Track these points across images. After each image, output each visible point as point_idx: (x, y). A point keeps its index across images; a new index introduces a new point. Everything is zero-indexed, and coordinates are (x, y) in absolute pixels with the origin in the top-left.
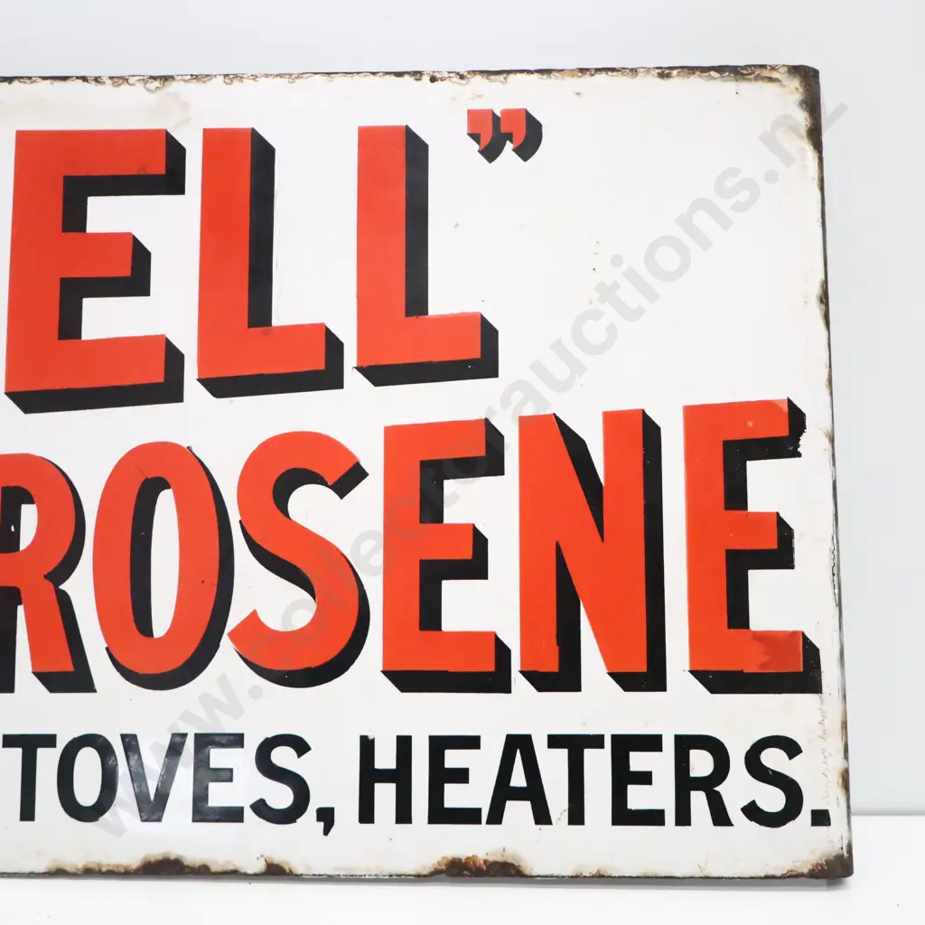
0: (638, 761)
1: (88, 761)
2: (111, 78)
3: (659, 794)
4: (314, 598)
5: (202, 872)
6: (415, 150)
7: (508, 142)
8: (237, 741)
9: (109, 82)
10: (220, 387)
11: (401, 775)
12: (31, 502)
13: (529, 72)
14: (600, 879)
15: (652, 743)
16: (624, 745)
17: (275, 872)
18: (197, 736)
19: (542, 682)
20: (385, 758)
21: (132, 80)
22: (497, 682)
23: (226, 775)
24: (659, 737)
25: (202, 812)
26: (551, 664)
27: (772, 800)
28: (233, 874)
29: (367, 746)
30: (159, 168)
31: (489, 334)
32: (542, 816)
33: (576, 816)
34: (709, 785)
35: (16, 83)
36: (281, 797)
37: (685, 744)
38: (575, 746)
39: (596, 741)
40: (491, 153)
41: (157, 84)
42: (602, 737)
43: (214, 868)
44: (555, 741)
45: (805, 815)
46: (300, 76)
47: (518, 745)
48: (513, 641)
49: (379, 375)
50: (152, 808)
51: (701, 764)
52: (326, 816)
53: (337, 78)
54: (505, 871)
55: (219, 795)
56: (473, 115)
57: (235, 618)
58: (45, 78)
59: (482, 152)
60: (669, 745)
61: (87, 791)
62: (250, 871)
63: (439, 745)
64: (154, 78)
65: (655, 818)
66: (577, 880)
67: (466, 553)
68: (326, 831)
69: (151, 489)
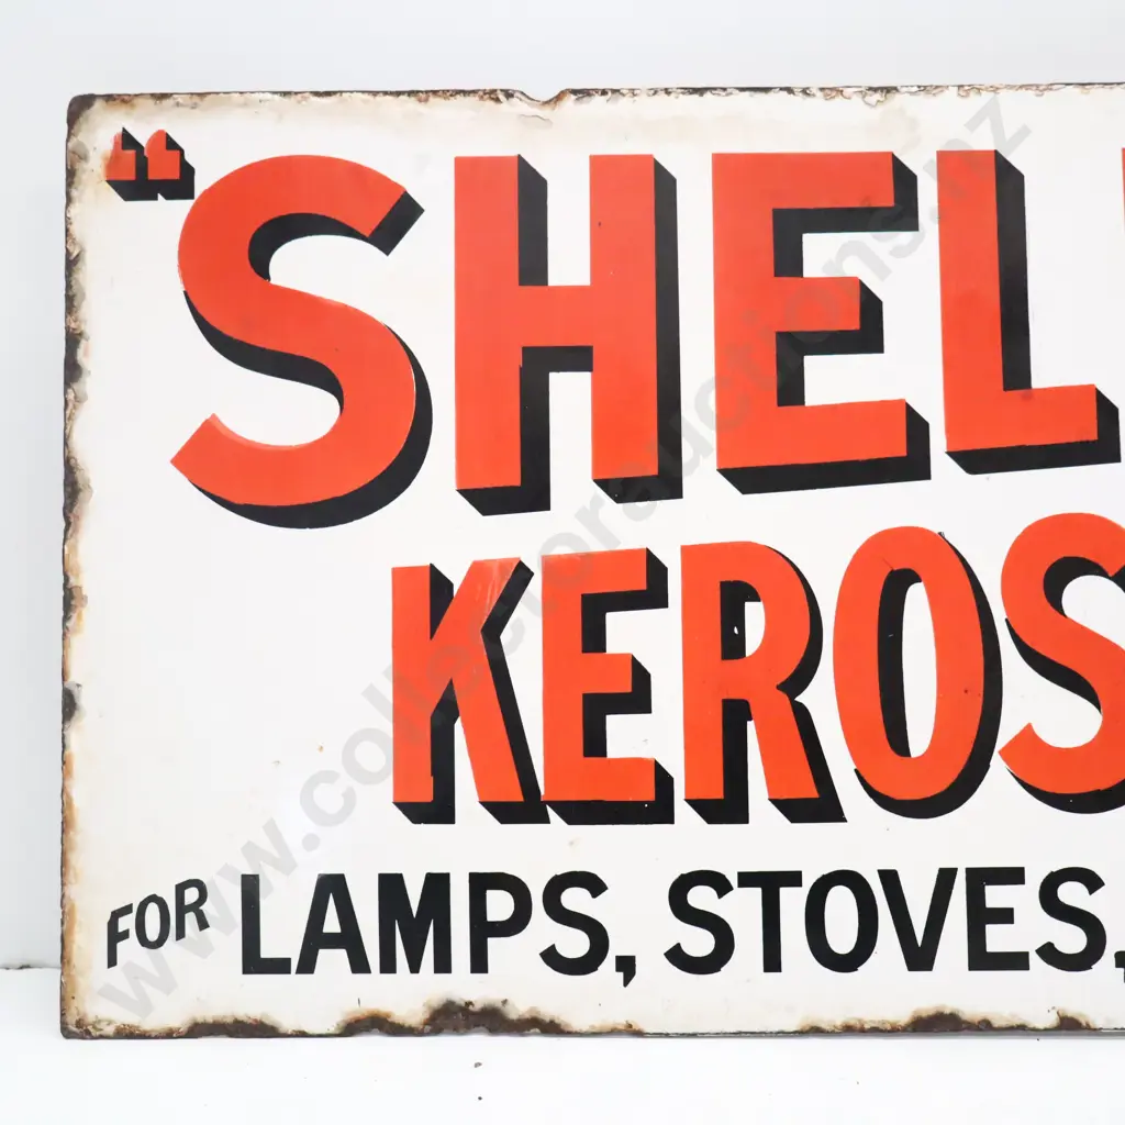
1: (841, 904)
2: (822, 89)
4: (1099, 707)
5: (984, 1028)
8: (1015, 876)
9: (819, 94)
10: (975, 461)
12: (756, 598)
17: (1069, 1026)
18: (970, 872)
21: (847, 92)
23: (1006, 916)
25: (981, 959)
28: (1020, 1030)
30: (886, 198)
35: (708, 95)
36: (1072, 940)
41: (877, 96)
43: (997, 1023)
46: (1050, 87)
50: (920, 956)
53: (1096, 91)
55: (998, 938)
57: (1005, 736)
58: (742, 89)
62: (1040, 1026)
64: (875, 90)
69: (899, 583)
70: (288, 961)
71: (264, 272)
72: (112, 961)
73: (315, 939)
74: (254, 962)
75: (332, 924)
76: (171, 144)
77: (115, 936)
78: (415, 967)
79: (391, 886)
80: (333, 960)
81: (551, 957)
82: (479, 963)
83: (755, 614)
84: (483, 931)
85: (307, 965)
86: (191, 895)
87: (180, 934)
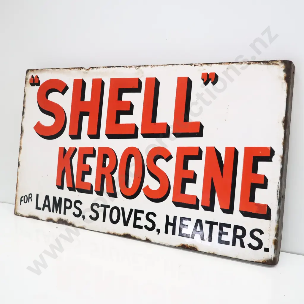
0: (225, 229)
1: (115, 212)
2: (129, 66)
3: (229, 238)
4: (160, 183)
5: (134, 238)
6: (189, 82)
7: (210, 81)
8: (142, 212)
9: (128, 67)
10: (145, 136)
11: (174, 225)
12: (108, 157)
13: (217, 63)
14: (214, 255)
15: (229, 226)
16: (222, 225)
17: (148, 241)
18: (135, 210)
19: (206, 208)
20: (171, 220)
21: (133, 67)
22: (196, 207)
23: (140, 219)
24: (230, 225)
25: (135, 226)
26: (208, 205)
27: (255, 244)
28: (140, 240)
29: (168, 217)
30: (137, 86)
31: (202, 127)
32: (202, 239)
33: (210, 240)
34: (241, 238)
35: (111, 68)
36: (150, 225)
37: (236, 227)
38: (212, 224)
39: (216, 224)
40: (206, 83)
41: (138, 67)
42: (217, 223)
43: (136, 238)
44: (207, 222)
45: (263, 249)
46: (166, 65)
47: (199, 221)
48: (200, 198)
49: (177, 135)
50: (126, 224)
51: (239, 232)
52: (158, 231)
53: (174, 66)
54: (193, 249)
55: (138, 223)
56: (203, 74)
57: (144, 187)
58: (116, 67)
59: (204, 83)
60: (232, 227)
61: (115, 218)
62: (143, 240)
63: (182, 219)
64: (137, 66)
65: (227, 243)
66: (208, 254)
67: (192, 177)
68: (158, 234)
69: (130, 157)
70: (41, 208)
71: (47, 98)
72: (21, 205)
73: (45, 206)
74: (37, 208)
75: (47, 204)
76: (38, 77)
77: (21, 201)
78: (56, 212)
79: (55, 198)
80: (46, 209)
81: (74, 214)
82: (65, 213)
83: (108, 160)
84: (66, 208)
85: (43, 209)
86: (30, 196)
87: (29, 202)
